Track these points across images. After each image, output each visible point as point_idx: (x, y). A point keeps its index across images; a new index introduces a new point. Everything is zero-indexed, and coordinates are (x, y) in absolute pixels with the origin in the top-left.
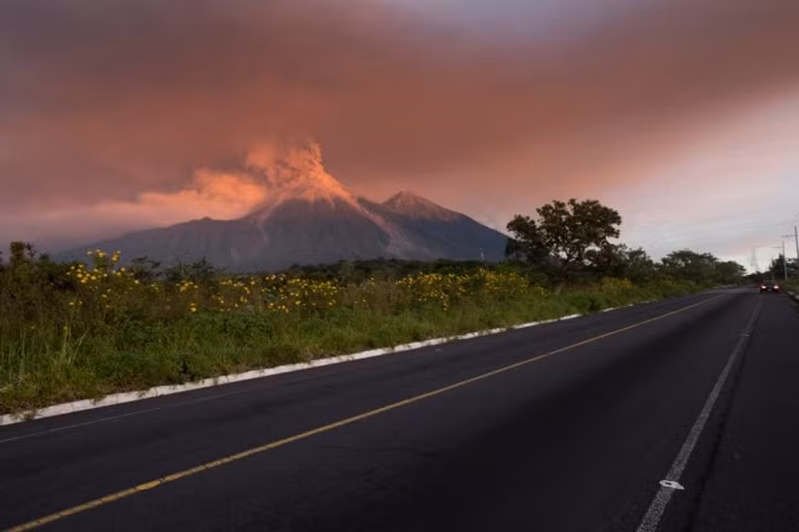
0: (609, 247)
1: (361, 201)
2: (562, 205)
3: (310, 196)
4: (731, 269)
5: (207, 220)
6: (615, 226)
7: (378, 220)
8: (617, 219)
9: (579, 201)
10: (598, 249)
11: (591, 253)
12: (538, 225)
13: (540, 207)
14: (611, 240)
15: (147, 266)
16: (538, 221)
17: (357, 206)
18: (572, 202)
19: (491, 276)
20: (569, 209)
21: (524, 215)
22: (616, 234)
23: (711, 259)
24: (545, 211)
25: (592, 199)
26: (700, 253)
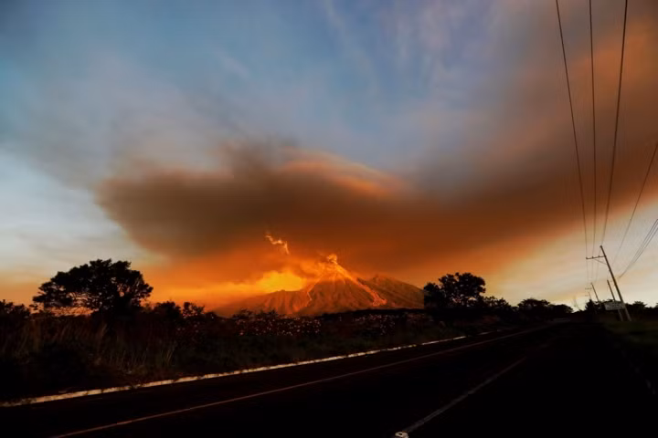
0: (481, 298)
1: (359, 280)
2: (453, 276)
3: (333, 279)
4: (563, 309)
5: (283, 291)
6: (482, 286)
7: (367, 289)
8: (483, 283)
9: (461, 274)
10: (474, 299)
11: (472, 301)
12: (440, 287)
13: (440, 277)
14: (481, 294)
15: (246, 314)
16: (439, 285)
17: (357, 283)
18: (457, 274)
19: (411, 316)
20: (456, 278)
21: (432, 282)
22: (484, 291)
23: (546, 303)
24: (443, 280)
25: (467, 272)
26: (540, 300)
